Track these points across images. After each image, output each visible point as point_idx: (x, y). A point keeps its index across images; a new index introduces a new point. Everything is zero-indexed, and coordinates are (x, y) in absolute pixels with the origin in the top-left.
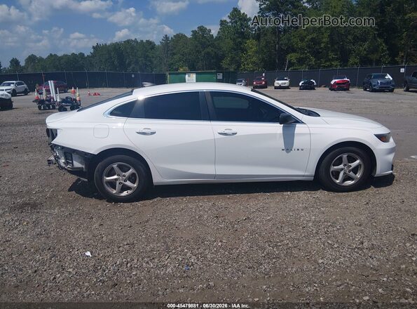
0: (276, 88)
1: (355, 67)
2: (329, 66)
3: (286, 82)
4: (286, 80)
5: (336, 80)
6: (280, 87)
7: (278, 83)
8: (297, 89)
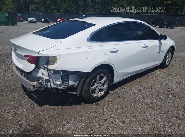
0: (29, 22)
1: (63, 13)
2: (52, 13)
3: (34, 19)
4: (34, 18)
5: (60, 19)
6: (32, 22)
7: (30, 19)
8: (41, 23)
